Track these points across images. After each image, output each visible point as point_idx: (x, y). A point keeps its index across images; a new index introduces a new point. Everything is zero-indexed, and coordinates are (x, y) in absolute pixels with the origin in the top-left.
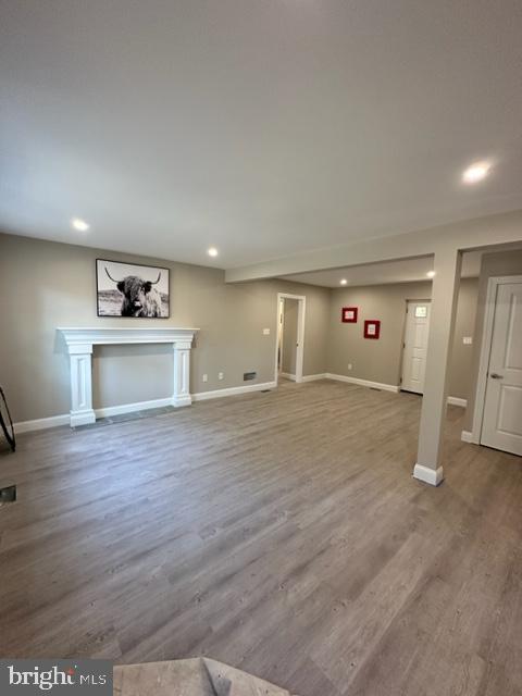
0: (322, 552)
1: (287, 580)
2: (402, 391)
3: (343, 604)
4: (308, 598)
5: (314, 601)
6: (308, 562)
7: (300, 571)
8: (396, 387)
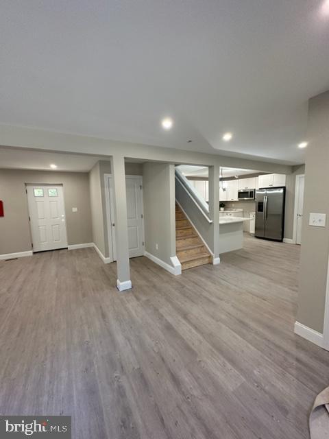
0: (163, 359)
1: (183, 393)
2: (34, 253)
3: (200, 361)
4: (196, 381)
5: (199, 378)
6: (169, 371)
7: (176, 380)
8: (31, 251)
